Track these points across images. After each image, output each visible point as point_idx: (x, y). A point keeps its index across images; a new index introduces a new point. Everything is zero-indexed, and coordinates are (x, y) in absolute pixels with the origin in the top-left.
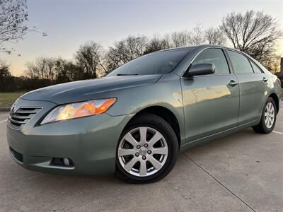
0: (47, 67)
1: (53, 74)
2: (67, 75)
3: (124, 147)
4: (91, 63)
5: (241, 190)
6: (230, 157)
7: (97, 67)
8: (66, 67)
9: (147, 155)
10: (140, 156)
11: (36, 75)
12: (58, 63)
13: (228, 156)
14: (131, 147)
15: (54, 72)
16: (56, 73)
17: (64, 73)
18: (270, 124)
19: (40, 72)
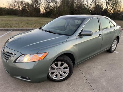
0: (16, 4)
1: (19, 7)
2: (26, 8)
3: (51, 69)
4: (37, 3)
5: (97, 87)
6: (95, 67)
7: (40, 5)
8: (26, 4)
9: (60, 72)
10: (58, 72)
11: (12, 7)
12: (22, 2)
13: (94, 66)
14: (54, 69)
15: (20, 7)
16: (21, 7)
17: (25, 7)
18: (114, 48)
19: (14, 6)
